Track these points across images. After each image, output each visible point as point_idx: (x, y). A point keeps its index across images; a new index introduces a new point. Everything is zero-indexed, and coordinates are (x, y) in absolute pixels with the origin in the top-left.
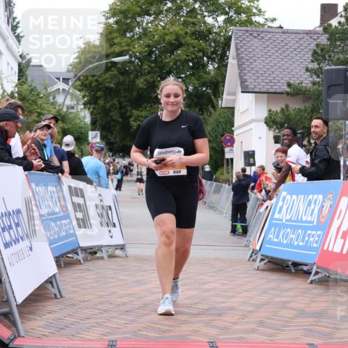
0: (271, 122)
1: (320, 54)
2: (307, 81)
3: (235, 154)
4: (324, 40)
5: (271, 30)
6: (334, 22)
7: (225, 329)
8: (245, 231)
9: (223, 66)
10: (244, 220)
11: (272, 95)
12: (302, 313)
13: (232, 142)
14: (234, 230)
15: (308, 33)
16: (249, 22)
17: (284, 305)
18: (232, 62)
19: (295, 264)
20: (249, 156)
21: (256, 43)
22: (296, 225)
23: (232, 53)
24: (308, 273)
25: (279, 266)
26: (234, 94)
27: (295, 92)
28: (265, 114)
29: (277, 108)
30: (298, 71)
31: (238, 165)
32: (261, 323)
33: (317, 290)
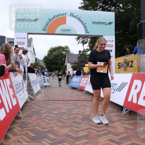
0: (72, 67)
1: (79, 58)
2: (77, 61)
3: (67, 72)
4: (79, 56)
5: (72, 54)
6: (81, 53)
7: (65, 97)
8: (68, 83)
9: (65, 59)
10: (68, 81)
11: (72, 63)
12: (77, 95)
13: (66, 70)
14: (67, 83)
15: (77, 55)
16: (69, 53)
17: (74, 94)
18: (66, 59)
19: (76, 88)
20: (69, 72)
21: (70, 56)
22: (76, 82)
23: (66, 57)
24: (77, 89)
25: (73, 88)
26: (67, 63)
27: (75, 63)
28: (71, 66)
29: (73, 65)
30: (76, 60)
31: (67, 73)
32: (71, 97)
33: (79, 92)
